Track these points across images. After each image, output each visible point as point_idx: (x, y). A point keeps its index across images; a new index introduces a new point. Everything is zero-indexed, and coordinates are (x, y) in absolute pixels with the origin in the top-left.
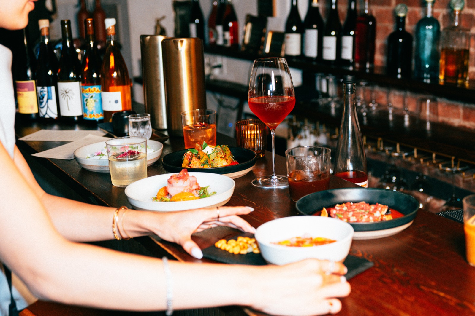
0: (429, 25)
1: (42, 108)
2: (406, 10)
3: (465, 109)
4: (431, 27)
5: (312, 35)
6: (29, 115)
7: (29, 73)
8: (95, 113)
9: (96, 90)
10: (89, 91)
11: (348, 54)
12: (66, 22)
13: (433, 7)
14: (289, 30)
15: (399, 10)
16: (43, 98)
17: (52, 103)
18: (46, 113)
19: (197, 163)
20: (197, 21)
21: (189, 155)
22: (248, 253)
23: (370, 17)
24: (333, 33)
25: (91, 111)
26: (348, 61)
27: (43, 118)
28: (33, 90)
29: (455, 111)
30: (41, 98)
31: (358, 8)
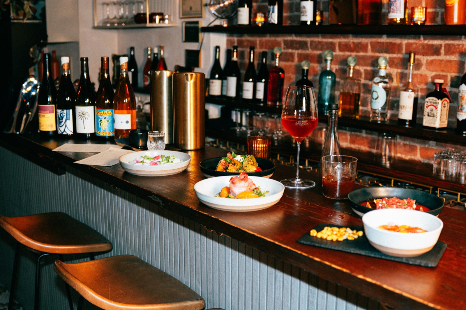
0: (329, 76)
1: (61, 127)
2: (308, 64)
3: (351, 135)
4: (330, 77)
5: (232, 81)
6: (48, 132)
7: (49, 99)
8: (107, 131)
9: (109, 113)
10: (104, 113)
11: (260, 95)
12: (85, 59)
13: (331, 63)
14: (213, 77)
15: (304, 65)
16: (63, 118)
17: (70, 123)
18: (64, 131)
19: (233, 169)
20: (133, 70)
21: (223, 163)
22: (344, 240)
23: (281, 70)
24: (251, 80)
25: (104, 129)
26: (260, 100)
27: (62, 135)
28: (53, 112)
29: (344, 137)
30: (61, 118)
31: (268, 63)
